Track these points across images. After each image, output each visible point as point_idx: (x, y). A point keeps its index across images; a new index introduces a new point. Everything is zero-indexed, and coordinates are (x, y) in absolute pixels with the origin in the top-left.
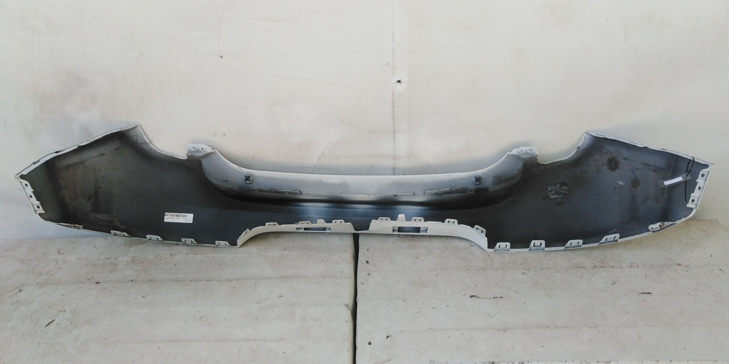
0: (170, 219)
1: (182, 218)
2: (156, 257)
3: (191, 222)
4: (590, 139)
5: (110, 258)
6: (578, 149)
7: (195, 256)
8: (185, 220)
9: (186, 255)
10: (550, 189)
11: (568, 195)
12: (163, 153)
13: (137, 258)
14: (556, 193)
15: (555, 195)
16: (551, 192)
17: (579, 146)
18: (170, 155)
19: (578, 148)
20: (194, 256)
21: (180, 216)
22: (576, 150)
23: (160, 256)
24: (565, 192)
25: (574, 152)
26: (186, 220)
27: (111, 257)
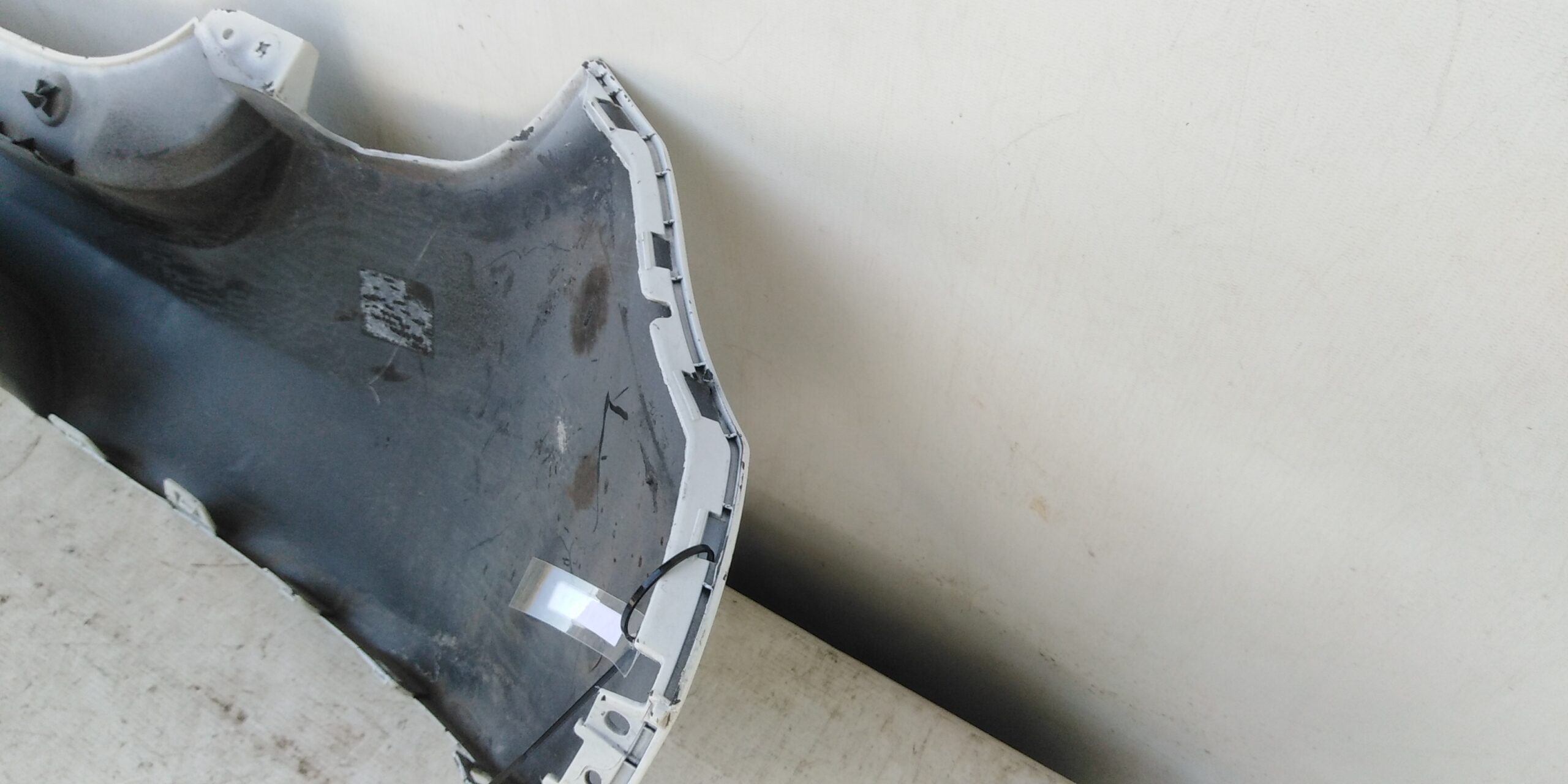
4: (567, 133)
6: (518, 142)
10: (368, 288)
11: (425, 351)
14: (386, 318)
15: (383, 325)
16: (374, 303)
17: (531, 129)
19: (524, 136)
22: (507, 144)
24: (418, 331)
25: (496, 152)
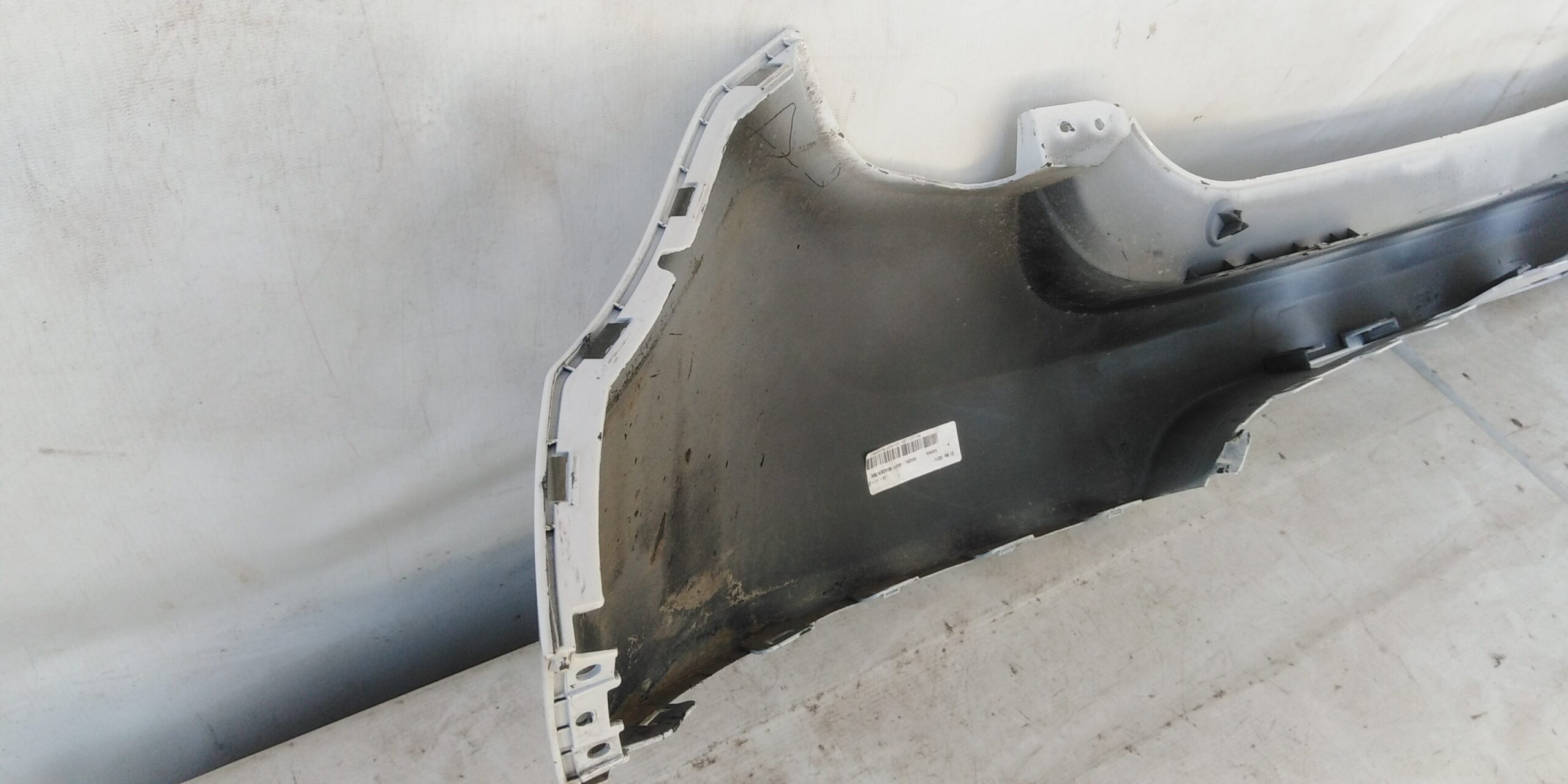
0: (888, 473)
1: (921, 453)
2: (899, 665)
3: (957, 458)
5: (711, 755)
7: (1039, 596)
8: (936, 459)
9: (1005, 609)
12: (894, 176)
13: (828, 699)
18: (923, 181)
20: (1038, 600)
21: (915, 447)
23: (911, 653)
26: (940, 458)
27: (711, 748)
